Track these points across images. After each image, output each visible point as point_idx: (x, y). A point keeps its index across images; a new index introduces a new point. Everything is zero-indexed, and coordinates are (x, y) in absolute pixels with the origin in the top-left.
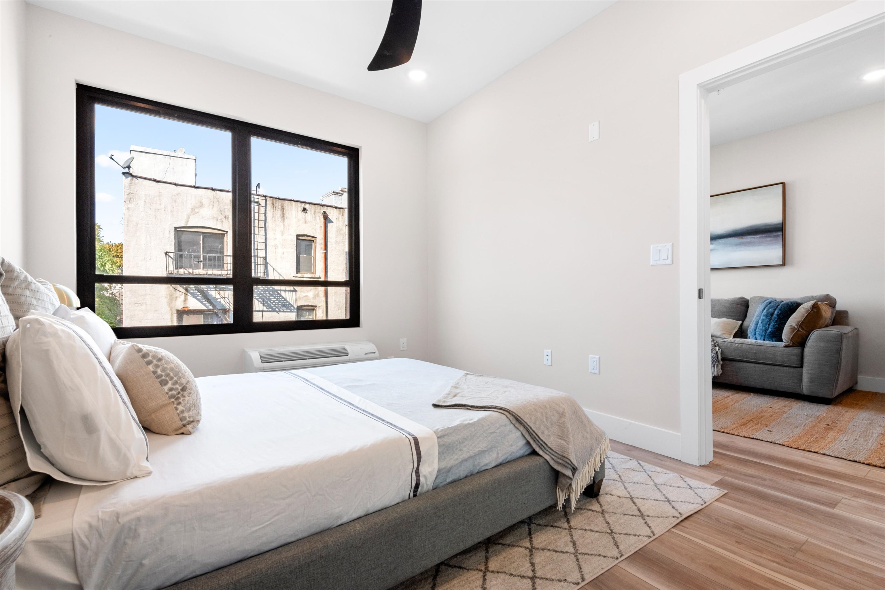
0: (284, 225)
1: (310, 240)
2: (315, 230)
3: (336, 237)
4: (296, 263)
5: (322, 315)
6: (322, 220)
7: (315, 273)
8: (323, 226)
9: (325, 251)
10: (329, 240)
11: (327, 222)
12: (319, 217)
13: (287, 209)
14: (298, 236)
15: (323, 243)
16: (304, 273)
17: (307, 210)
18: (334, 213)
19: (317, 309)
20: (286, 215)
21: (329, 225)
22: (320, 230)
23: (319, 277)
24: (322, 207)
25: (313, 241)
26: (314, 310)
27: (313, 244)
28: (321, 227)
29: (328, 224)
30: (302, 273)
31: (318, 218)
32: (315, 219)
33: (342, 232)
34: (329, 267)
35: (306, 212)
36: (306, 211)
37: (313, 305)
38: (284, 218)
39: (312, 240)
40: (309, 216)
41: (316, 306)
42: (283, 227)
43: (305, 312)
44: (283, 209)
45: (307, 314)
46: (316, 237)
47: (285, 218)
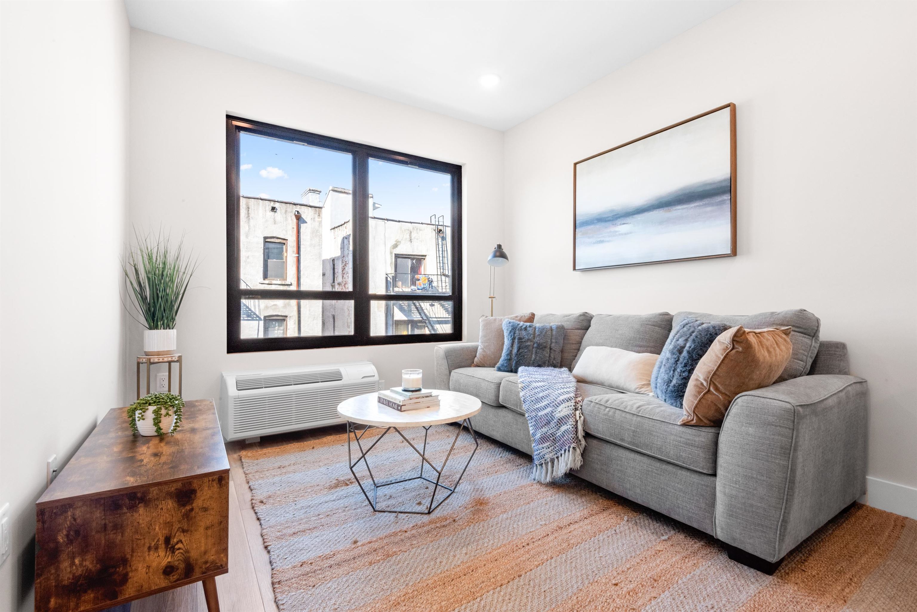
0: (249, 226)
1: (280, 243)
2: (286, 231)
3: (311, 240)
4: (262, 269)
5: (294, 326)
6: (295, 220)
7: (286, 280)
8: (295, 227)
9: (297, 255)
10: (302, 243)
11: (300, 223)
12: (291, 217)
13: (253, 208)
14: (265, 238)
15: (295, 246)
16: (273, 280)
17: (277, 209)
18: (308, 213)
19: (288, 320)
20: (252, 215)
21: (303, 226)
22: (292, 232)
23: (290, 283)
24: (294, 206)
25: (284, 244)
26: (284, 320)
27: (284, 247)
28: (293, 228)
29: (302, 225)
30: (270, 280)
31: (289, 219)
32: (286, 219)
33: (318, 234)
34: (302, 273)
35: (276, 212)
36: (275, 211)
37: (282, 315)
38: (249, 219)
39: (283, 242)
40: (278, 215)
41: (286, 316)
42: (247, 228)
43: (274, 323)
44: (248, 208)
45: (277, 325)
46: (287, 240)
47: (251, 218)
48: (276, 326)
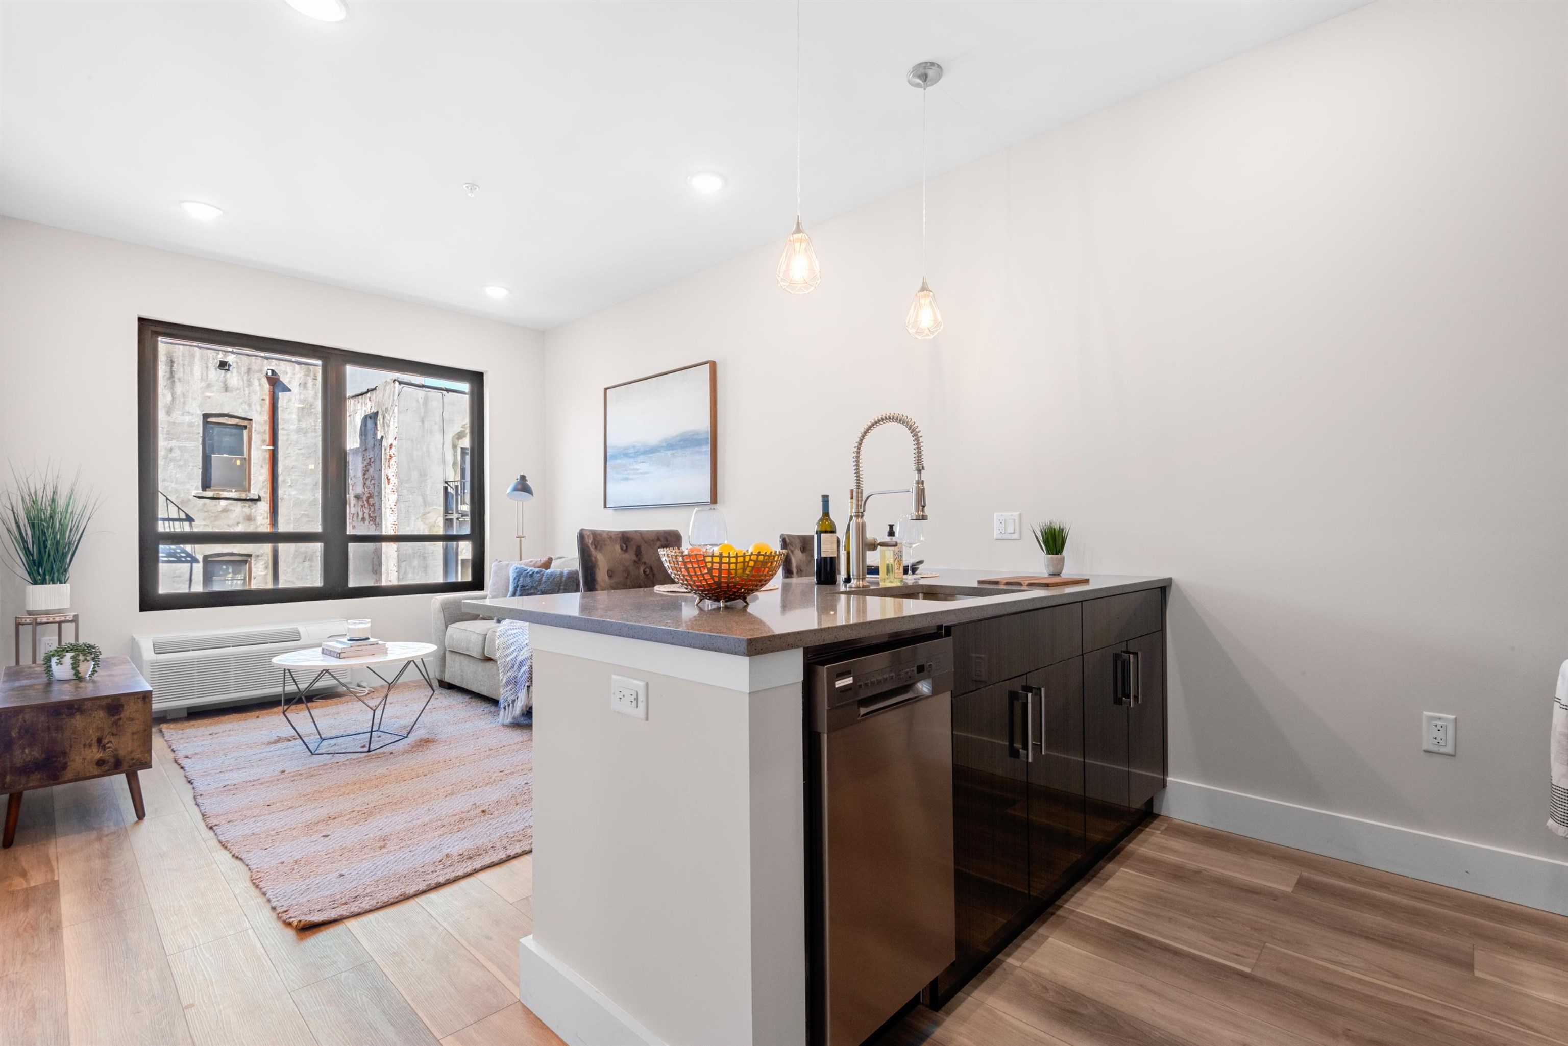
0: (173, 394)
1: (237, 426)
2: (250, 405)
3: (299, 421)
4: (200, 471)
5: (264, 573)
6: (267, 386)
7: (249, 491)
8: (267, 398)
9: (271, 448)
10: (280, 426)
11: (276, 391)
12: (259, 380)
13: (181, 362)
14: (206, 416)
15: (267, 431)
16: (223, 491)
17: (230, 366)
18: (294, 374)
19: (253, 561)
20: (179, 374)
21: (282, 397)
22: (262, 406)
23: (257, 497)
24: (266, 361)
25: (245, 427)
26: (246, 562)
27: (245, 432)
28: (263, 399)
29: (280, 393)
30: (215, 490)
31: (256, 383)
32: (250, 384)
33: (313, 410)
34: (280, 479)
35: (228, 370)
36: (227, 368)
37: (242, 552)
38: (174, 381)
39: (243, 425)
40: (233, 378)
41: (250, 556)
42: (169, 398)
43: (224, 567)
44: (172, 362)
45: (230, 571)
46: (251, 420)
47: (176, 380)
48: (229, 573)
